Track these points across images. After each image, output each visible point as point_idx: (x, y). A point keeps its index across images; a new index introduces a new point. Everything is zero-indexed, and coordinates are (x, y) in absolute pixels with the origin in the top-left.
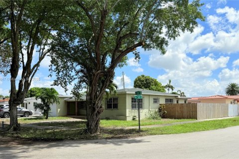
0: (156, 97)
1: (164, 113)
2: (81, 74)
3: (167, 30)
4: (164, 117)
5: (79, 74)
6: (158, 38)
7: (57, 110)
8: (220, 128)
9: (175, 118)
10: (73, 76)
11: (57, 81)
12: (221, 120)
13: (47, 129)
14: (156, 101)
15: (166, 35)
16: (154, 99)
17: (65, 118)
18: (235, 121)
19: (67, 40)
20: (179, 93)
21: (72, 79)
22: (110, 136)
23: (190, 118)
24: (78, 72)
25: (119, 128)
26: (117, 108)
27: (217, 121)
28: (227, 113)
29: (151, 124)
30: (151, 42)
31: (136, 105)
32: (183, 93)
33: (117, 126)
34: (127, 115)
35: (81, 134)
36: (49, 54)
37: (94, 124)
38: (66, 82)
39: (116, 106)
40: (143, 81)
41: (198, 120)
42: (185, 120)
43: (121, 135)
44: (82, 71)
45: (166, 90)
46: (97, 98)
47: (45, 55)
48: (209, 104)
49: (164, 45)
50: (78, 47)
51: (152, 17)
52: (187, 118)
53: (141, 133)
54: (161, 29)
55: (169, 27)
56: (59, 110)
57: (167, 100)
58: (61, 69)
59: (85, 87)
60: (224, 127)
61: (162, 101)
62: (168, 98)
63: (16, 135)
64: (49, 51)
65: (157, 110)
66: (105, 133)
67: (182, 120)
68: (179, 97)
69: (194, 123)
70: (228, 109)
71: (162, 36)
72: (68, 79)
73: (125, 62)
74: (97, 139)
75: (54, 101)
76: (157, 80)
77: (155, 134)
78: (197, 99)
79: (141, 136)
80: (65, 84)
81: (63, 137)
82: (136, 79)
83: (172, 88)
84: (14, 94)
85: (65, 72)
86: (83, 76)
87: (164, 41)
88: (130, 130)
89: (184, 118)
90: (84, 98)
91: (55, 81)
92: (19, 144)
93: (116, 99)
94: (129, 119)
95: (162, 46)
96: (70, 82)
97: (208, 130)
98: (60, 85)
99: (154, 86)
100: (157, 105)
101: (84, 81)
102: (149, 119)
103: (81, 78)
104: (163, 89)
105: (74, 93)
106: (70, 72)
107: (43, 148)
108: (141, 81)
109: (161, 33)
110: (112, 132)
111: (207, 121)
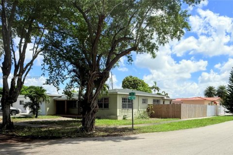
0: (145, 98)
1: (152, 113)
2: (73, 74)
3: (157, 36)
4: (152, 116)
5: (71, 73)
6: (149, 43)
7: (46, 109)
8: (201, 126)
9: (162, 118)
10: (65, 76)
11: (49, 80)
12: (201, 120)
13: (42, 128)
14: (144, 101)
15: (156, 41)
16: (143, 100)
17: (55, 117)
18: (212, 120)
19: (60, 39)
20: (163, 94)
21: (64, 78)
22: (106, 134)
23: (175, 117)
24: (70, 72)
25: (112, 126)
26: (108, 107)
27: (197, 120)
28: (206, 113)
29: (141, 123)
30: (143, 47)
31: (126, 105)
32: (167, 94)
33: (109, 125)
34: (118, 114)
35: (78, 132)
36: (41, 53)
37: (89, 123)
38: (58, 81)
39: (106, 106)
40: (131, 82)
41: (182, 120)
42: (171, 119)
43: (116, 133)
44: (74, 71)
45: (153, 90)
46: (92, 98)
47: (38, 54)
48: (191, 105)
49: (155, 50)
50: (70, 47)
51: (145, 23)
52: (173, 117)
53: (134, 131)
54: (152, 35)
55: (159, 33)
56: (48, 109)
57: (154, 101)
58: (54, 68)
59: (77, 87)
60: (204, 126)
61: (150, 102)
62: (155, 99)
63: (11, 133)
64: (42, 50)
65: (145, 110)
66: (101, 131)
67: (168, 119)
68: (165, 98)
69: (179, 122)
70: (206, 110)
71: (153, 41)
72: (60, 78)
73: (117, 64)
74: (94, 137)
75: (44, 100)
76: (144, 81)
77: (147, 132)
78: (180, 100)
79: (135, 134)
80: (57, 83)
81: (61, 135)
82: (124, 79)
83: (158, 89)
84: (7, 92)
85: (57, 71)
86: (75, 76)
87: (154, 46)
88: (123, 128)
89: (170, 117)
90: (76, 97)
91: (48, 80)
92: (19, 141)
93: (106, 99)
94: (120, 118)
95: (153, 50)
96: (63, 81)
97: (191, 128)
98: (52, 84)
99: (141, 87)
100: (145, 105)
101: (76, 81)
102: (138, 118)
103: (73, 77)
104: (150, 90)
105: (66, 93)
106: (63, 72)
107: (44, 145)
108: (128, 81)
109: (152, 39)
110: (106, 130)
111: (189, 120)
